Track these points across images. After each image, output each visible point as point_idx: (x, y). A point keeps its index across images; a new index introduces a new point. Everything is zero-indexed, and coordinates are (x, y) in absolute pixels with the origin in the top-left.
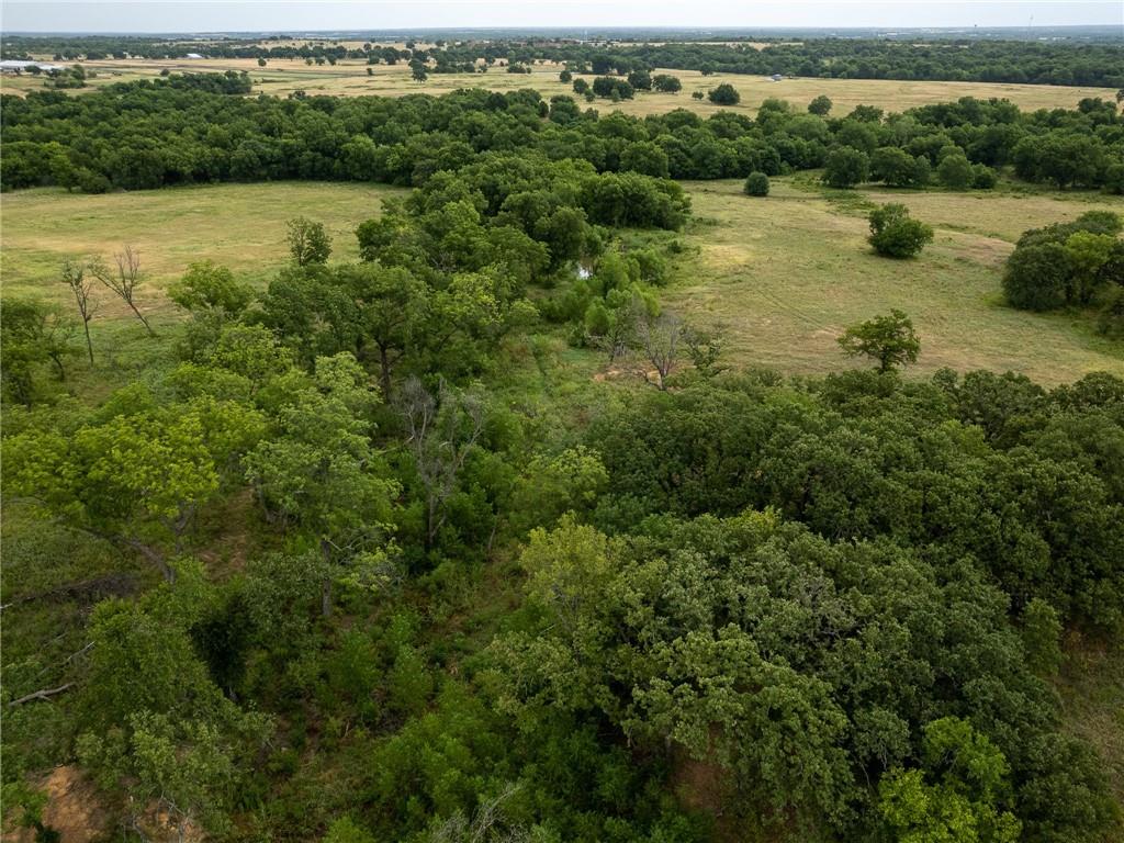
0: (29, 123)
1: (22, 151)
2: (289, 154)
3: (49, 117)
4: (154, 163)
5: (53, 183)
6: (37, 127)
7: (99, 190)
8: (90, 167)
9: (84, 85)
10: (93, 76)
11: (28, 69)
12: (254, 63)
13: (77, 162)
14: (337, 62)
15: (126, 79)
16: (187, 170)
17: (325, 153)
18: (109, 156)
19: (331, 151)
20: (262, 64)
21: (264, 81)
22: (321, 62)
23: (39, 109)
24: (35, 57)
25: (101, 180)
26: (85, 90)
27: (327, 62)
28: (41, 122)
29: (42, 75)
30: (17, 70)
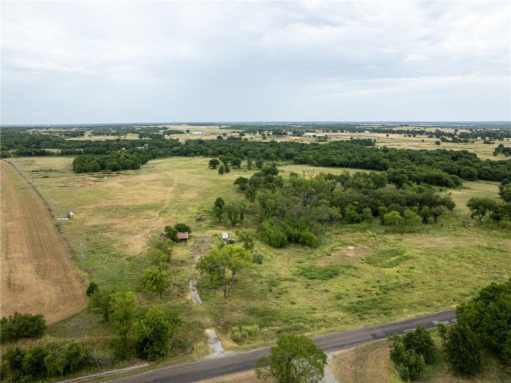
0: (307, 151)
1: (304, 156)
2: (365, 162)
3: (313, 149)
4: (331, 161)
5: (308, 164)
6: (309, 152)
7: (317, 166)
8: (316, 160)
9: (326, 141)
10: (330, 138)
11: (313, 136)
12: (385, 135)
13: (314, 159)
14: (416, 136)
15: (337, 140)
16: (338, 163)
17: (374, 163)
18: (322, 158)
19: (376, 162)
20: (388, 136)
21: (382, 142)
22: (410, 136)
23: (311, 147)
24: (317, 131)
25: (317, 163)
26: (326, 142)
27: (412, 136)
28: (310, 151)
29: (316, 138)
30: (310, 136)
